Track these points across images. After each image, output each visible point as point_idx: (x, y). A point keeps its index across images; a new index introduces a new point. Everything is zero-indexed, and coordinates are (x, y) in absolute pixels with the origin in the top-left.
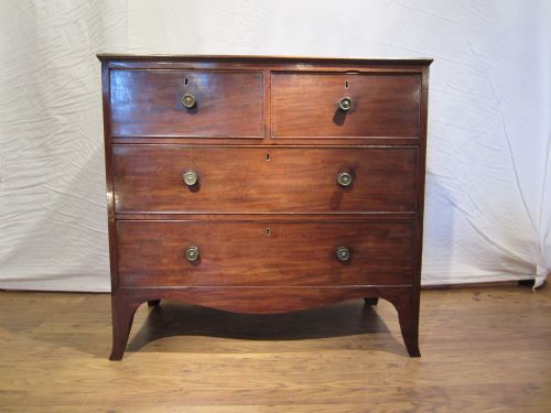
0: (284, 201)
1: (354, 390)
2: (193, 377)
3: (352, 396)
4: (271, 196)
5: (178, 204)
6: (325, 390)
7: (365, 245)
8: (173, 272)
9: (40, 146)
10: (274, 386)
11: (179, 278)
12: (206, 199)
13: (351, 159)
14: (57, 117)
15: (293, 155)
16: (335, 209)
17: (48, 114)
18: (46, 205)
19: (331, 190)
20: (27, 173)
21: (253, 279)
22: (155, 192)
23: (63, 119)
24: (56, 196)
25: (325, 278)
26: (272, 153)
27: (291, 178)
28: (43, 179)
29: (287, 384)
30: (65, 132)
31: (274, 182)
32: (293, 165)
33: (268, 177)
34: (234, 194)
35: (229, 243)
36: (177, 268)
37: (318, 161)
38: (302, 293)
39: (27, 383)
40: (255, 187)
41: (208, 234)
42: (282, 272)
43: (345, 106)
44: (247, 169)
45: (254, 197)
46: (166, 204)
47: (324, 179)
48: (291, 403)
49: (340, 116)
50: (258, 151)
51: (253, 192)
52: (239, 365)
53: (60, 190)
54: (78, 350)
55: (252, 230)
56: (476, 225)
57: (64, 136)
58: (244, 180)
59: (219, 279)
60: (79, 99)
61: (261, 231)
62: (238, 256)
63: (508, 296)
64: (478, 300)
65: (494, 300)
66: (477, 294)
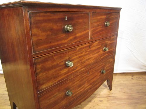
63: (143, 77)
64: (133, 79)
65: (138, 79)
66: (133, 76)
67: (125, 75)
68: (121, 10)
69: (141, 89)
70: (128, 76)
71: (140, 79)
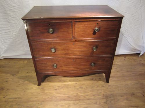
0: (78, 54)
1: (94, 95)
2: (57, 91)
3: (93, 97)
4: (75, 53)
5: (50, 55)
6: (87, 95)
7: (98, 62)
8: (50, 69)
9: (7, 21)
10: (76, 94)
11: (52, 70)
12: (58, 54)
13: (97, 43)
14: (10, 13)
15: (81, 43)
16: (92, 55)
17: (6, 12)
18: (12, 37)
19: (91, 51)
20: (5, 29)
21: (70, 70)
22: (44, 53)
23: (11, 13)
24: (14, 35)
25: (88, 69)
26: (75, 43)
27: (80, 48)
28: (10, 30)
29: (79, 93)
30: (13, 17)
31: (76, 50)
32: (81, 45)
33: (74, 48)
34: (65, 53)
35: (64, 63)
36: (51, 68)
37: (88, 44)
38: (82, 72)
39: (21, 95)
40: (70, 51)
41: (59, 62)
42: (77, 68)
43: (96, 31)
44: (68, 47)
45: (70, 53)
46: (47, 55)
47: (89, 48)
48: (80, 100)
49: (94, 33)
50: (71, 43)
51: (70, 52)
52: (67, 86)
53: (15, 34)
54: (30, 82)
55: (70, 60)
56: (128, 40)
57: (13, 19)
58: (67, 49)
59: (62, 70)
60: (15, 7)
61: (72, 60)
62: (66, 66)
63: (133, 58)
64: (125, 60)
65: (129, 60)
66: (125, 57)
67: (119, 57)
68: (123, 18)
69: (130, 69)
70: (121, 57)
71: (131, 60)
